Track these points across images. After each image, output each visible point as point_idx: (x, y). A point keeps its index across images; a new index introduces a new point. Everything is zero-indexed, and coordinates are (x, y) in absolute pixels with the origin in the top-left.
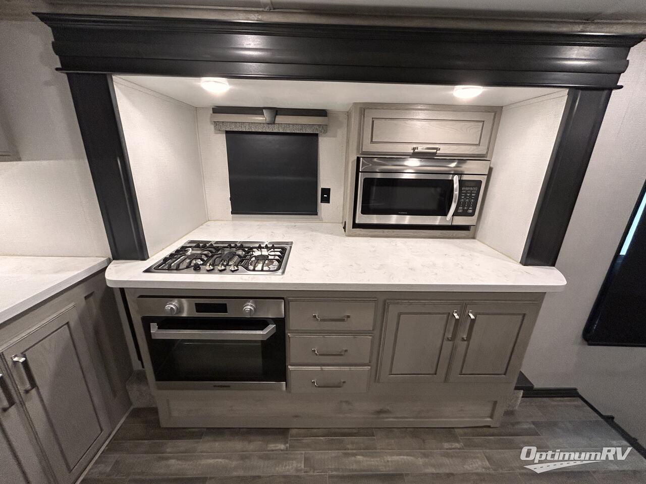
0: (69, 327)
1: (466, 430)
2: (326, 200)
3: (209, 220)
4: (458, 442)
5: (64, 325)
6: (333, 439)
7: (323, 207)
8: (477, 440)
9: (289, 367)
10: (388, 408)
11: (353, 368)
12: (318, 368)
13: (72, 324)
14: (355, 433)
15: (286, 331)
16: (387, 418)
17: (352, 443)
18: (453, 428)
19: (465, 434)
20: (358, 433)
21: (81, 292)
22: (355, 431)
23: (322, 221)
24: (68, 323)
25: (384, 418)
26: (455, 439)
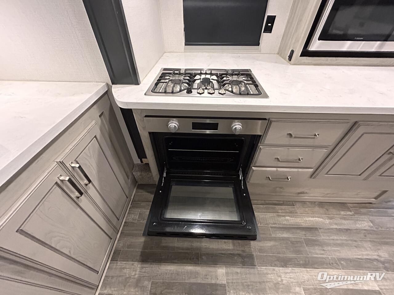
0: (97, 139)
1: (355, 205)
2: (269, 30)
3: (165, 52)
4: (351, 211)
5: (94, 138)
6: (268, 207)
7: (265, 37)
8: (363, 210)
9: (253, 168)
10: (307, 191)
11: (300, 170)
12: (275, 169)
13: (98, 137)
14: (282, 204)
15: (259, 144)
16: (305, 196)
17: (281, 209)
18: (346, 203)
19: (355, 207)
20: (283, 204)
21: (96, 112)
22: (281, 202)
23: (260, 52)
24: (95, 137)
25: (302, 196)
26: (348, 209)
